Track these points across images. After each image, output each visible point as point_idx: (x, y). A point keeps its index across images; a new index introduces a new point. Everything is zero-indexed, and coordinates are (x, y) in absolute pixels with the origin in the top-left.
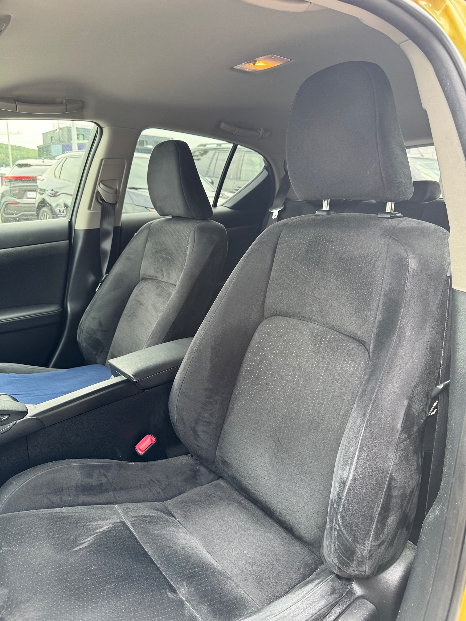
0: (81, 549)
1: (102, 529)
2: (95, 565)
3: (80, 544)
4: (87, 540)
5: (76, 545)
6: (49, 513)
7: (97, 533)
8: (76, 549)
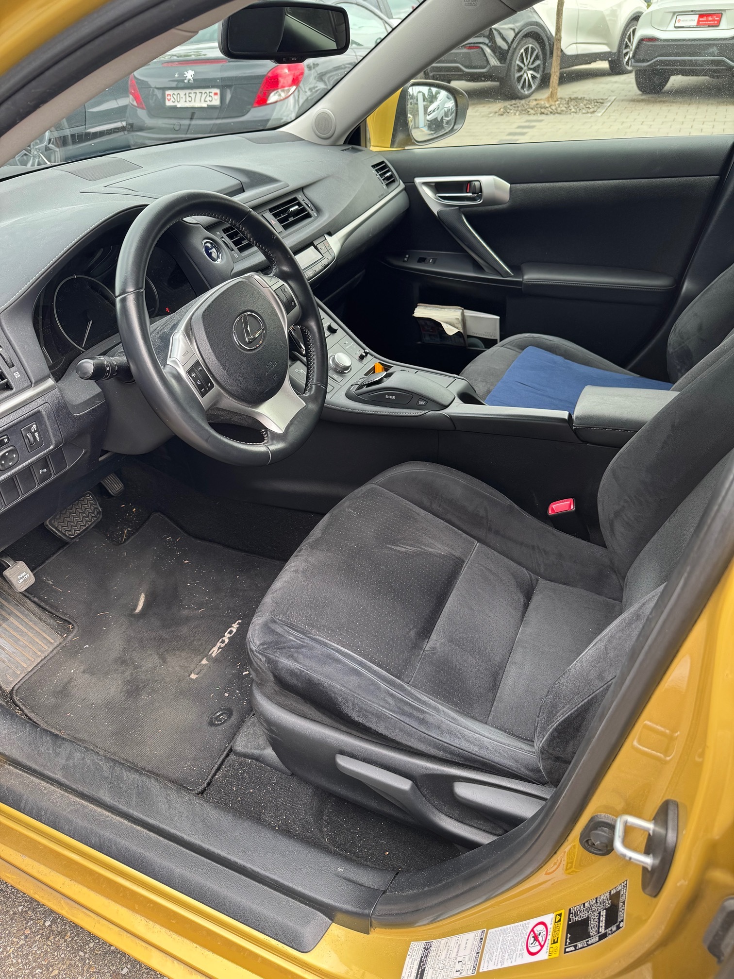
0: (393, 550)
1: (430, 550)
2: (386, 567)
3: (397, 546)
4: (407, 547)
5: (394, 544)
6: (408, 508)
7: (422, 549)
8: (390, 546)
